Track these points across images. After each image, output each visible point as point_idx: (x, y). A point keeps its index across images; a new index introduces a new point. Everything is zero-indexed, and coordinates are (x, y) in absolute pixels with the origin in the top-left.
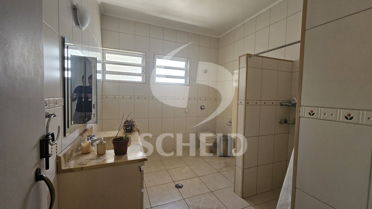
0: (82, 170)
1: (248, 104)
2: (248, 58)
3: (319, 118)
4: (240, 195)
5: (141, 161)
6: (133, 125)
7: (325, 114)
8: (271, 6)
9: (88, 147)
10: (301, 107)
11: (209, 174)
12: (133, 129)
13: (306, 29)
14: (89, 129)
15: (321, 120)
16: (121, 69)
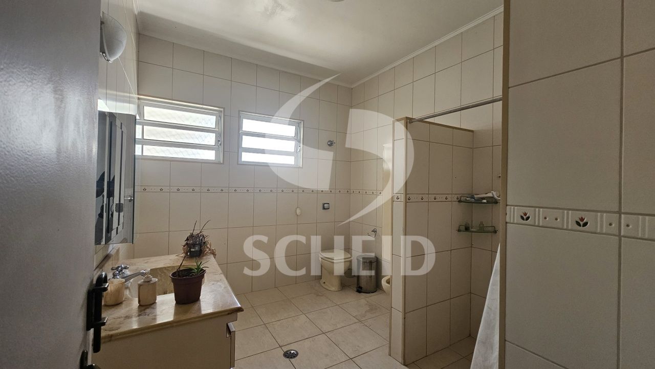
0: (110, 341)
1: (409, 201)
2: (409, 125)
3: (537, 224)
4: (401, 359)
5: (231, 313)
6: (204, 243)
7: (545, 218)
8: (436, 43)
9: (119, 291)
10: (508, 207)
11: (343, 325)
12: (205, 251)
13: (510, 86)
14: (113, 254)
15: (540, 227)
16: (174, 135)
